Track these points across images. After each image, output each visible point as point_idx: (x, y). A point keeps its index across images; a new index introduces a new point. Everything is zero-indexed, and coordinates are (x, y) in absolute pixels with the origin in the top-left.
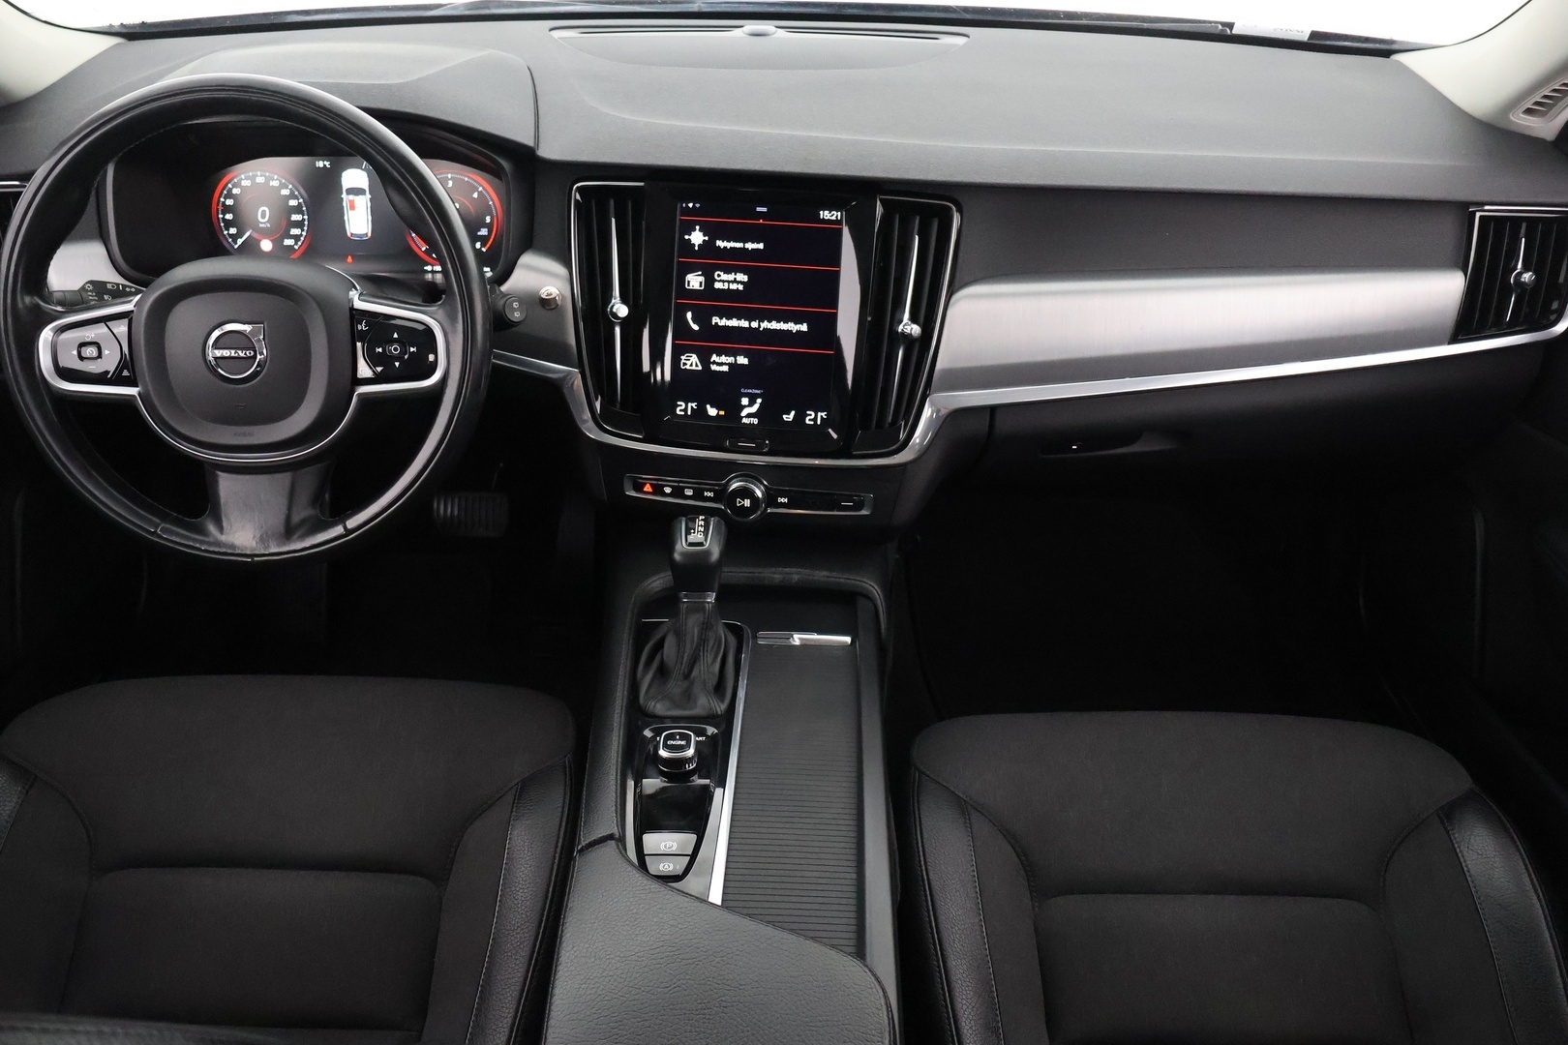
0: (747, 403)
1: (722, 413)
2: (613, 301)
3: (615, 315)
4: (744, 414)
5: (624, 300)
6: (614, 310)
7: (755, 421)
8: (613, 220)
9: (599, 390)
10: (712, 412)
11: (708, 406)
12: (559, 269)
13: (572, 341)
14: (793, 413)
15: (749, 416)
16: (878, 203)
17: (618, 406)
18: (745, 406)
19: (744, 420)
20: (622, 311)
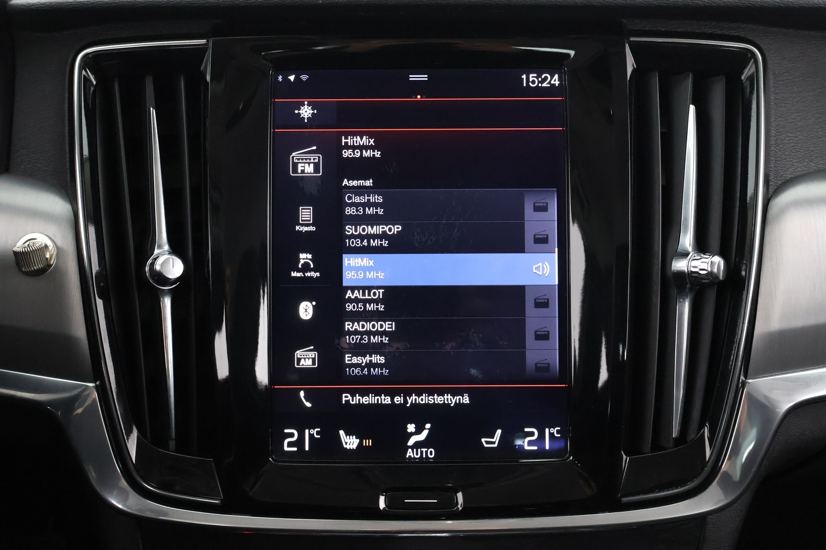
0: (414, 430)
1: (368, 443)
2: (156, 251)
3: (161, 279)
4: (410, 443)
5: (176, 249)
6: (158, 267)
7: (431, 453)
8: (153, 112)
9: (134, 418)
10: (351, 442)
11: (342, 433)
12: (55, 204)
13: (79, 330)
14: (499, 432)
15: (418, 445)
16: (627, 45)
17: (172, 444)
18: (412, 434)
19: (410, 453)
20: (175, 268)
